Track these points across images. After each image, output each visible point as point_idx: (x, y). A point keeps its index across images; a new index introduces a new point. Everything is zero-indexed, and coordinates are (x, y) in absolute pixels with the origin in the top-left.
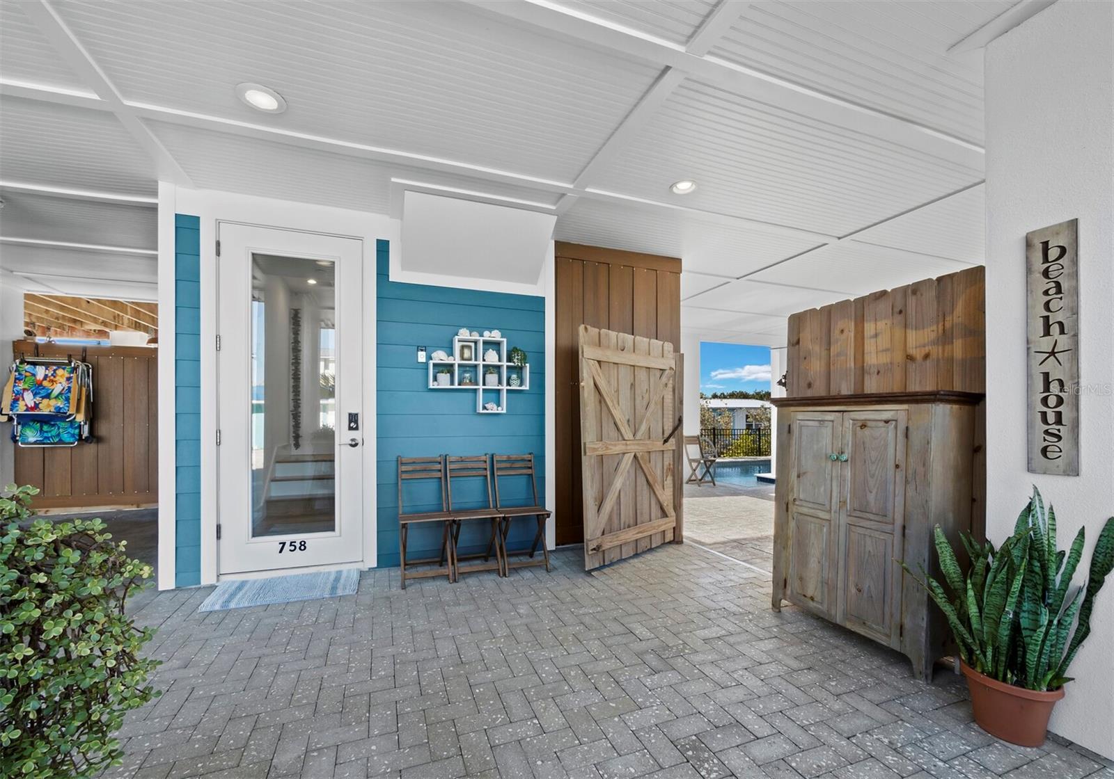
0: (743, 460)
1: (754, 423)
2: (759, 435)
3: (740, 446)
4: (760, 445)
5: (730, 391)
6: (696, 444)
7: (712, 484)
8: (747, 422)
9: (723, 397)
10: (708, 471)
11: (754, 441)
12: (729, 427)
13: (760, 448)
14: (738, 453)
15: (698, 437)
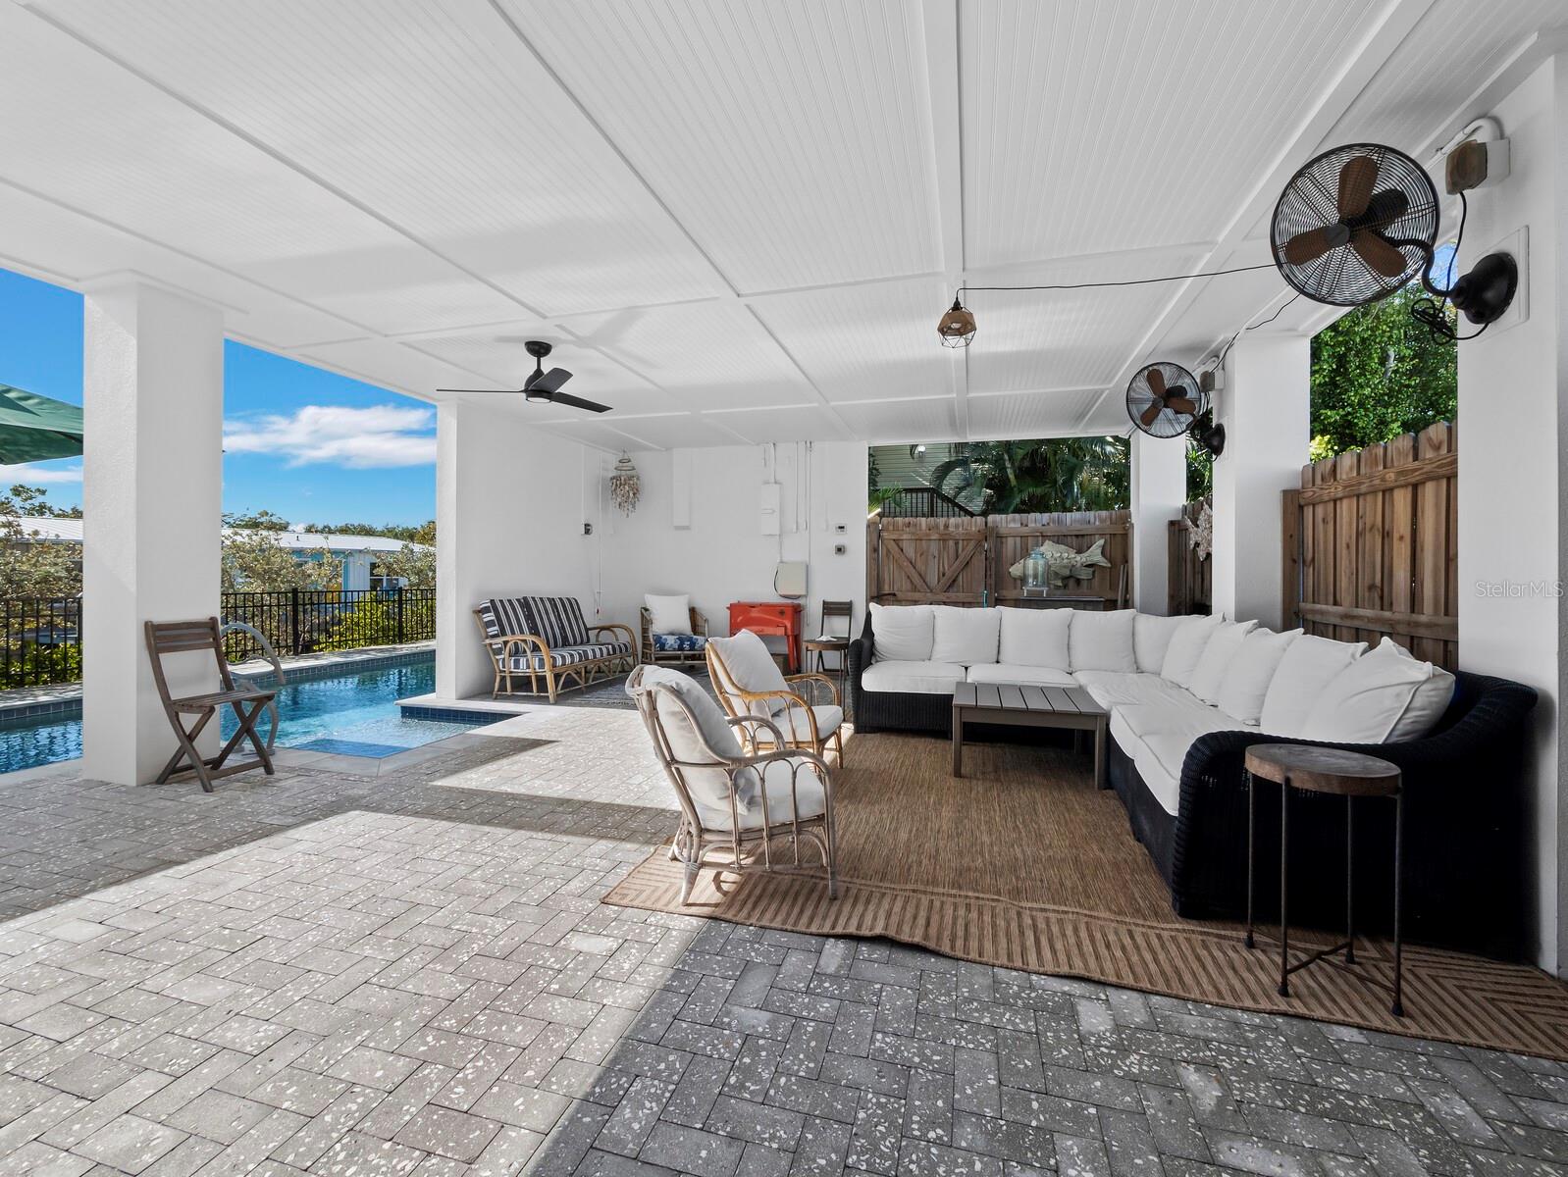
0: (365, 657)
1: (385, 578)
2: (400, 600)
3: (358, 624)
4: (400, 622)
5: (341, 524)
6: (207, 646)
7: (261, 770)
8: (372, 574)
9: (327, 530)
10: (247, 730)
11: (387, 615)
12: (334, 585)
13: (401, 627)
14: (352, 640)
15: (212, 624)
